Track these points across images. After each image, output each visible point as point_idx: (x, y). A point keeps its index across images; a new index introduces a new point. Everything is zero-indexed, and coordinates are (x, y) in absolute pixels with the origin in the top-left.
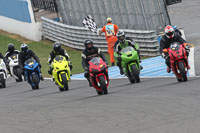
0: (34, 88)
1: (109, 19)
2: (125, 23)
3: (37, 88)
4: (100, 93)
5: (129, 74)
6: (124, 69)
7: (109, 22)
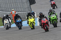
0: (20, 29)
1: (13, 9)
2: (18, 10)
3: (21, 29)
4: (46, 31)
5: (53, 24)
6: (52, 22)
7: (13, 10)
